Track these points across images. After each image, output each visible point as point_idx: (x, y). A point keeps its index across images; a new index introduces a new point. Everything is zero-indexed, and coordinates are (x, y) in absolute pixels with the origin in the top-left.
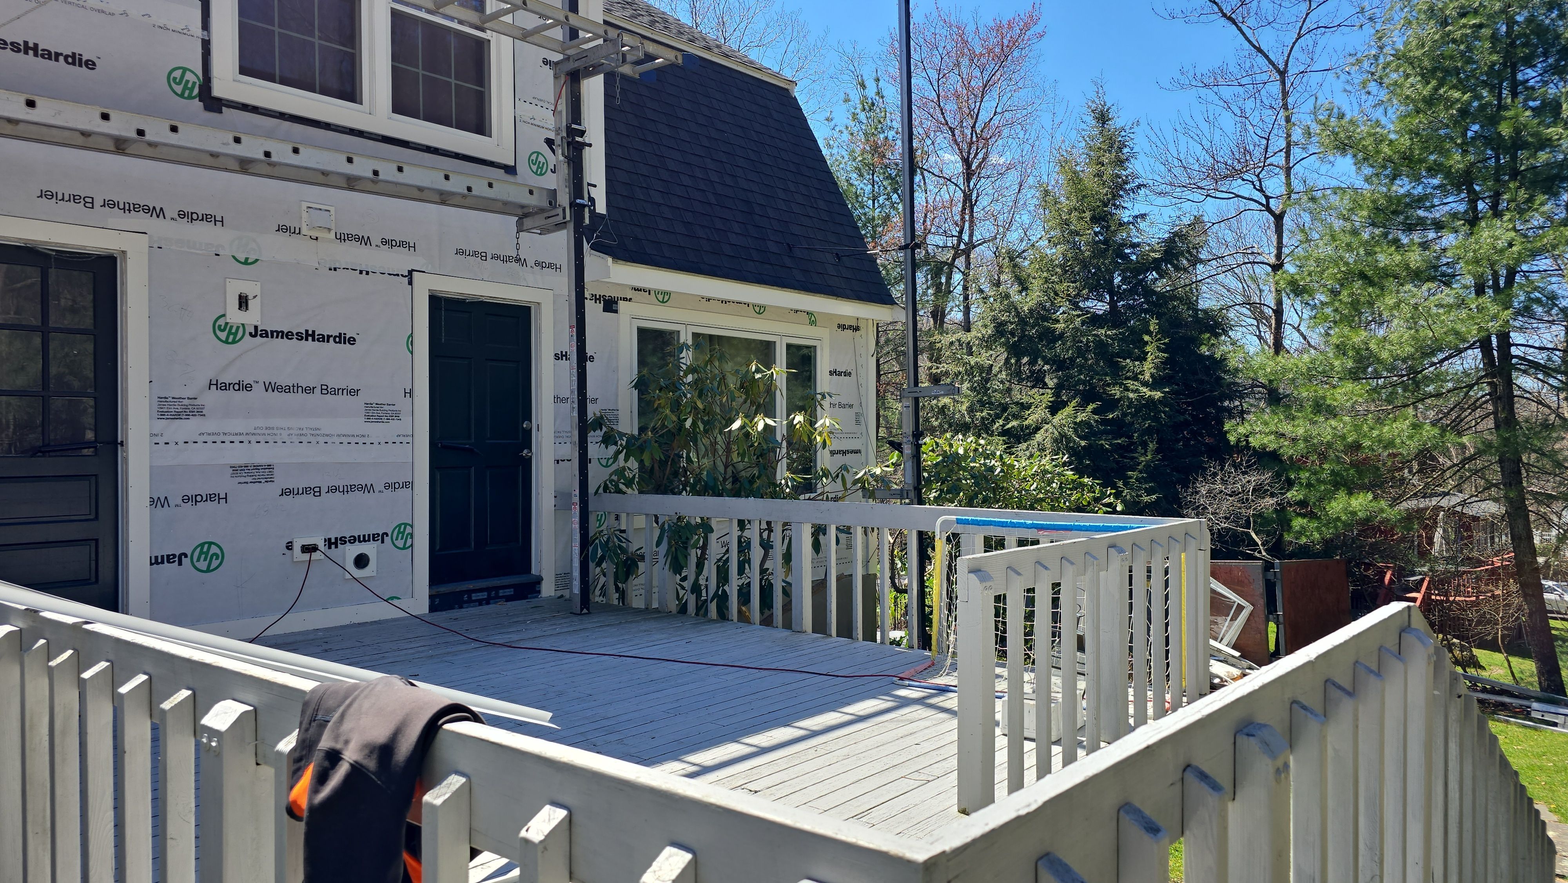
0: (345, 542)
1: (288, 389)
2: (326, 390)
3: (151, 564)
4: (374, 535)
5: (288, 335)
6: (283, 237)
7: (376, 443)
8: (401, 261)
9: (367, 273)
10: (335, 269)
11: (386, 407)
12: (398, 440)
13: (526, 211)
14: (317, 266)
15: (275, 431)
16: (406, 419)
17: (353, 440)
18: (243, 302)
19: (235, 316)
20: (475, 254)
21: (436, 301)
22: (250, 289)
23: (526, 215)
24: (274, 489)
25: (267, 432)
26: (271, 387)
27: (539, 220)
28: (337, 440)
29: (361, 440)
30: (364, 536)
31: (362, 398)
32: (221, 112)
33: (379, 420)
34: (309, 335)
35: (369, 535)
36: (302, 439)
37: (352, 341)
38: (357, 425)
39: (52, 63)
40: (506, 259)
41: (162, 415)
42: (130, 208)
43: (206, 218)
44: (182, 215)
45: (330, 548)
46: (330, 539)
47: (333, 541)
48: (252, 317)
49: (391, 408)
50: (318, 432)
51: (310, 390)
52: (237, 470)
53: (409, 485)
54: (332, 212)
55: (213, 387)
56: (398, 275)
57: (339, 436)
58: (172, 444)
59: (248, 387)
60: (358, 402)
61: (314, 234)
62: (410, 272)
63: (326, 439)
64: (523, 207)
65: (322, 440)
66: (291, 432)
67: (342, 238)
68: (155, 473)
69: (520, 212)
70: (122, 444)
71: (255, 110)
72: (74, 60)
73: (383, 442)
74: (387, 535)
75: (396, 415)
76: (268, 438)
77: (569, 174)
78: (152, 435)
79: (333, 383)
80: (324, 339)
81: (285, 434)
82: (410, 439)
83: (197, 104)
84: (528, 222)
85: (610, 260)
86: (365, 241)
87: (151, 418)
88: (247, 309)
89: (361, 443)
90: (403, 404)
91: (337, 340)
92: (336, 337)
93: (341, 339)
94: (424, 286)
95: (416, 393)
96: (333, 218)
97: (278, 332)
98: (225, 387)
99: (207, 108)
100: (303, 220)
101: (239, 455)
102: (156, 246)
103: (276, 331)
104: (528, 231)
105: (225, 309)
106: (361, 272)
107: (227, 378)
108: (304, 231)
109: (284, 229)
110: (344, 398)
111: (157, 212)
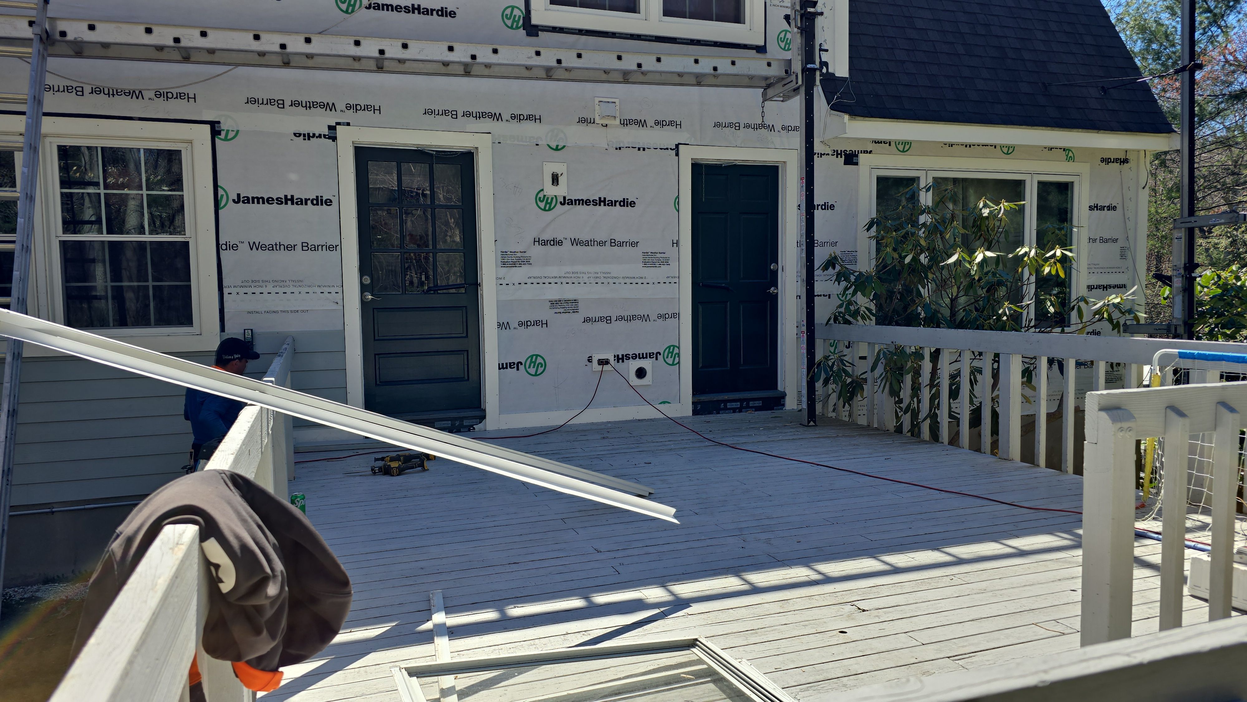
0: (629, 358)
1: (587, 243)
2: (614, 243)
3: (500, 369)
4: (650, 353)
5: (587, 202)
6: (582, 127)
7: (651, 283)
8: (669, 137)
9: (644, 149)
10: (620, 148)
11: (658, 255)
12: (667, 281)
13: (768, 82)
14: (607, 147)
15: (579, 275)
16: (674, 264)
17: (634, 281)
18: (555, 179)
19: (550, 190)
20: (730, 125)
21: (697, 168)
22: (559, 168)
23: (769, 86)
24: (578, 318)
25: (573, 275)
26: (575, 242)
27: (778, 89)
28: (622, 281)
29: (640, 281)
30: (643, 354)
31: (641, 248)
32: (538, 36)
33: (653, 265)
34: (602, 202)
35: (646, 354)
36: (598, 280)
37: (632, 204)
38: (637, 269)
39: (430, 17)
40: (756, 127)
41: (504, 264)
42: (481, 116)
43: (529, 117)
44: (513, 117)
45: (618, 362)
46: (618, 356)
47: (620, 357)
48: (561, 191)
49: (662, 255)
50: (609, 275)
51: (601, 243)
52: (554, 303)
53: (676, 316)
54: (617, 103)
55: (537, 243)
56: (667, 149)
57: (623, 278)
58: (511, 285)
59: (560, 243)
60: (637, 252)
61: (605, 122)
62: (677, 146)
63: (615, 280)
64: (766, 78)
65: (611, 281)
66: (590, 275)
67: (625, 123)
68: (501, 306)
69: (764, 84)
70: (479, 285)
71: (561, 30)
72: (443, 12)
73: (656, 282)
74: (660, 354)
75: (666, 262)
76: (574, 280)
77: (801, 44)
78: (497, 278)
79: (619, 238)
80: (612, 203)
81: (586, 276)
82: (676, 280)
83: (522, 32)
84: (770, 92)
85: (846, 117)
86: (642, 123)
87: (497, 266)
88: (558, 184)
89: (640, 283)
90: (671, 252)
91: (622, 204)
92: (621, 201)
93: (625, 203)
94: (688, 155)
95: (681, 243)
96: (618, 108)
97: (579, 200)
98: (545, 243)
99: (529, 34)
100: (596, 113)
101: (554, 293)
102: (497, 142)
103: (578, 200)
104: (770, 99)
105: (543, 185)
106: (639, 149)
107: (546, 237)
108: (597, 121)
109: (583, 121)
110: (627, 249)
111: (497, 117)
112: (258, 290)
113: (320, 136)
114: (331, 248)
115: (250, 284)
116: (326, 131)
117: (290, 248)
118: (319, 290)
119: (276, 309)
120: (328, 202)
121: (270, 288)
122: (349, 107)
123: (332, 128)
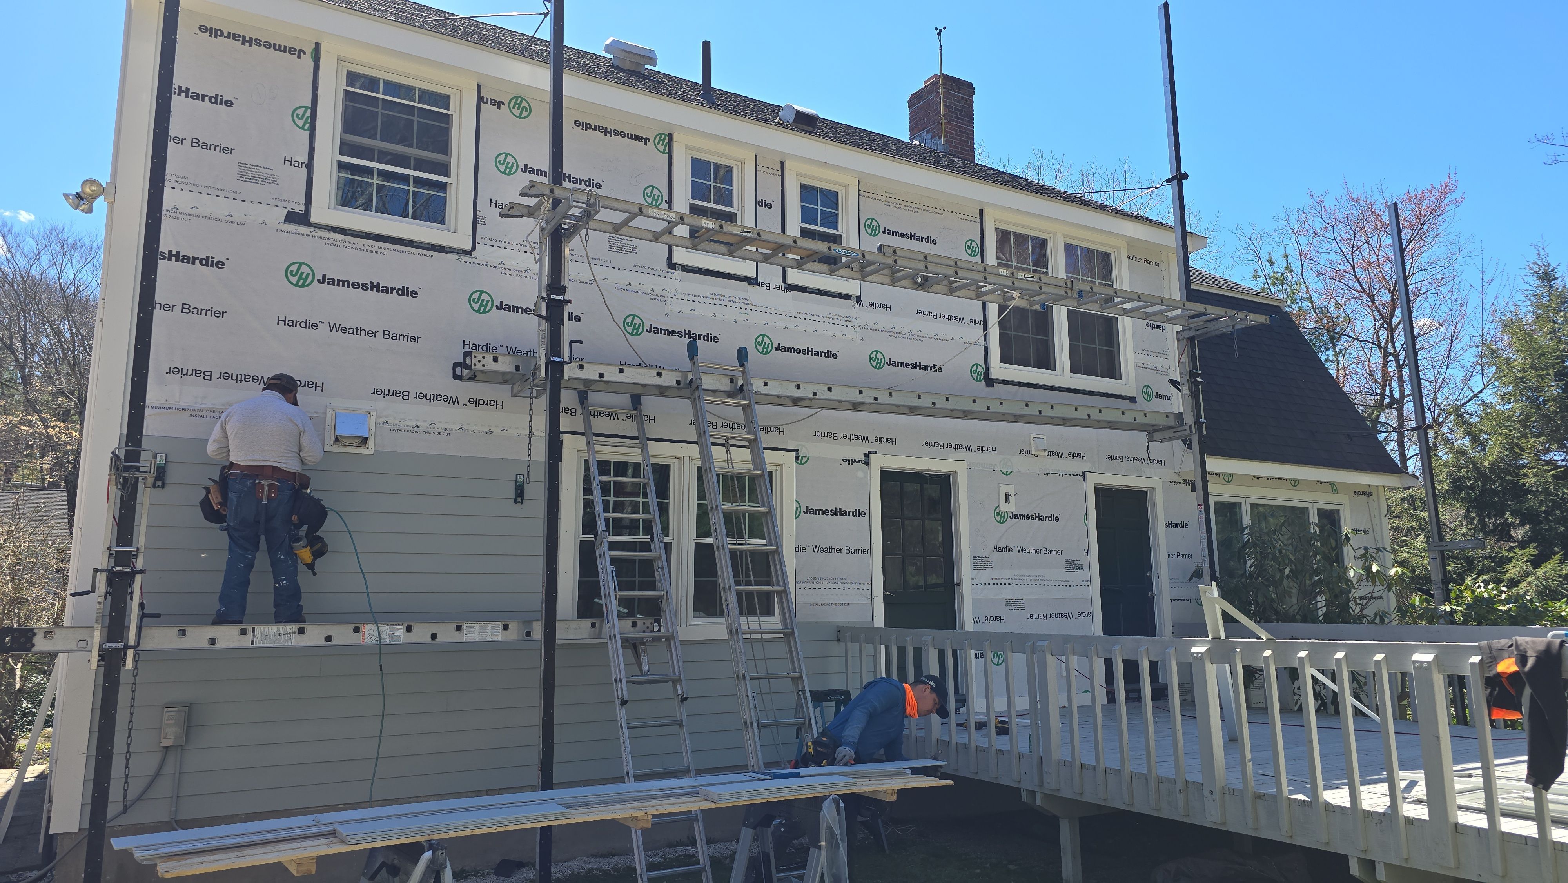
1: (1028, 551)
2: (1046, 551)
3: (975, 658)
5: (1027, 517)
6: (1023, 457)
7: (1072, 586)
8: (1077, 466)
9: (1063, 476)
10: (1047, 475)
11: (1076, 563)
12: (1084, 584)
14: (1039, 473)
15: (1024, 578)
16: (1087, 570)
17: (1061, 584)
18: (1007, 498)
19: (1004, 507)
20: (1117, 458)
21: (1098, 491)
22: (1009, 489)
24: (1025, 614)
25: (1020, 578)
26: (1021, 550)
28: (1054, 584)
29: (1065, 584)
31: (1064, 556)
32: (993, 387)
33: (1073, 571)
34: (1036, 517)
36: (1037, 583)
37: (1056, 520)
38: (1061, 573)
40: (1132, 460)
41: (977, 567)
42: (958, 447)
43: (989, 449)
44: (979, 448)
48: (1010, 507)
49: (1079, 563)
51: (1038, 551)
52: (1008, 601)
53: (1091, 613)
54: (1044, 439)
55: (996, 551)
56: (1079, 476)
57: (1054, 581)
58: (980, 585)
59: (1010, 550)
60: (1061, 559)
61: (1037, 454)
62: (1085, 473)
63: (1048, 583)
65: (1046, 583)
66: (1031, 578)
67: (1051, 455)
68: (975, 601)
70: (958, 584)
71: (1008, 383)
72: (934, 368)
73: (1075, 585)
75: (1082, 568)
76: (1022, 582)
78: (972, 579)
79: (1050, 547)
80: (1043, 519)
81: (1028, 578)
82: (1090, 584)
83: (983, 383)
86: (1061, 455)
87: (972, 569)
88: (1009, 502)
89: (1065, 586)
90: (1086, 560)
91: (1050, 519)
92: (1049, 517)
93: (1052, 518)
94: (1092, 481)
95: (1091, 553)
96: (1045, 443)
98: (1001, 550)
99: (988, 386)
100: (1032, 446)
101: (1008, 592)
102: (969, 468)
103: (1022, 515)
105: (999, 502)
106: (1059, 475)
107: (1001, 545)
108: (1033, 452)
109: (1022, 452)
110: (1054, 556)
111: (968, 448)
112: (817, 586)
113: (859, 462)
114: (864, 551)
115: (813, 580)
116: (862, 458)
117: (838, 551)
118: (856, 587)
119: (828, 603)
120: (863, 514)
121: (825, 585)
122: (877, 439)
123: (866, 456)
